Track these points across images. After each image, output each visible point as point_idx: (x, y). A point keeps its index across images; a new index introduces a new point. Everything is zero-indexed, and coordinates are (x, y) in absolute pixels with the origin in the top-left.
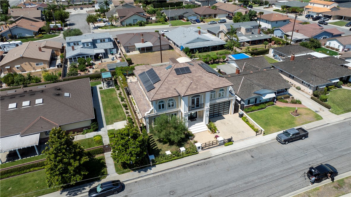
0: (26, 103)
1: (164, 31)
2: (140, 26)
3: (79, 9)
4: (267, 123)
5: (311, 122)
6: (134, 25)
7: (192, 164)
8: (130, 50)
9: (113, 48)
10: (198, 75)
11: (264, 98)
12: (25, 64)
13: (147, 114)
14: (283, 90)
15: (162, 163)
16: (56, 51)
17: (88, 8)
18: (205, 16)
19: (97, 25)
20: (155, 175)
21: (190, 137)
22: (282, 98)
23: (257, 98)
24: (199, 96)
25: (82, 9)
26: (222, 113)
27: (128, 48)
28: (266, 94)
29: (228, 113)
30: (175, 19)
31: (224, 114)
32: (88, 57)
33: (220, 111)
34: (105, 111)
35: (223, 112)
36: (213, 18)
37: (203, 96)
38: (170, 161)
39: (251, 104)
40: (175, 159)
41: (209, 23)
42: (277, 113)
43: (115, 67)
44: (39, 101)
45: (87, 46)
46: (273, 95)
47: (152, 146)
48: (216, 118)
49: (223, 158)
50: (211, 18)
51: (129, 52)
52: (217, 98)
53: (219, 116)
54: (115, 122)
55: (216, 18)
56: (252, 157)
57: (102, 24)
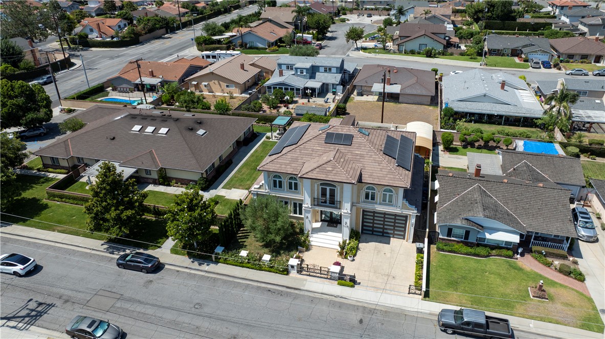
0: (150, 129)
2: (427, 57)
7: (263, 285)
11: (488, 236)
13: (255, 188)
15: (227, 264)
18: (571, 56)
19: (360, 43)
21: (299, 248)
22: (542, 253)
23: (469, 231)
24: (335, 186)
26: (391, 234)
27: (363, 88)
28: (497, 230)
29: (404, 239)
30: (503, 54)
31: (395, 236)
32: (293, 89)
33: (385, 227)
35: (392, 232)
36: (590, 63)
37: (339, 188)
38: (240, 266)
39: (456, 237)
40: (248, 268)
41: (568, 72)
42: (499, 275)
44: (163, 130)
45: (301, 73)
46: (516, 239)
47: (239, 236)
48: (376, 237)
49: (314, 299)
50: (585, 62)
51: (362, 95)
52: (378, 202)
53: (383, 236)
54: (234, 188)
55: (598, 65)
56: (361, 321)
57: (371, 45)
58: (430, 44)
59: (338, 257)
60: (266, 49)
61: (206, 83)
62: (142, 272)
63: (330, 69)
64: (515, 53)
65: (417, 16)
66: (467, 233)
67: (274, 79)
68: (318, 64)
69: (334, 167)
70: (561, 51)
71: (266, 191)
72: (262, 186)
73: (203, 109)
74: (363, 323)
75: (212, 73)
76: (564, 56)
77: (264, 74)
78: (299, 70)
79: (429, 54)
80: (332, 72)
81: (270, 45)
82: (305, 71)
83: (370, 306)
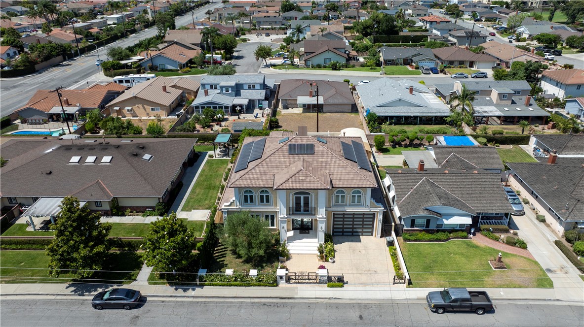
0: (91, 159)
1: (364, 81)
2: (333, 69)
3: (264, 35)
4: (430, 267)
5: (520, 287)
6: (325, 67)
7: (257, 300)
8: (290, 106)
9: (263, 100)
10: (323, 160)
11: (446, 222)
12: (138, 107)
13: (225, 206)
14: (499, 215)
15: (214, 285)
16: (188, 93)
17: (277, 35)
18: (451, 63)
19: (269, 61)
20: (195, 300)
21: (280, 258)
22: (489, 230)
23: (430, 220)
24: (309, 194)
25: (268, 35)
26: (360, 232)
27: (287, 102)
28: (452, 215)
29: (372, 235)
30: (397, 63)
31: (364, 234)
32: (222, 107)
33: (355, 226)
34: (193, 191)
35: (361, 230)
36: (467, 68)
37: (313, 195)
38: (227, 286)
39: (418, 227)
40: (236, 286)
41: (453, 76)
42: (462, 254)
43: (243, 128)
44: (106, 159)
45: (226, 91)
46: (468, 221)
47: (216, 256)
48: (346, 237)
49: (311, 305)
50: (462, 67)
51: (288, 109)
52: (348, 204)
53: (352, 235)
54: (194, 209)
55: (472, 69)
56: (361, 317)
57: (280, 61)
58: (334, 58)
59: (319, 261)
60: (178, 70)
61: (130, 108)
62: (124, 309)
63: (254, 87)
64: (407, 62)
65: (314, 34)
66: (428, 221)
67: (201, 99)
68: (241, 82)
69: (306, 176)
70: (443, 58)
71: (238, 207)
72: (233, 202)
73: (134, 134)
74: (364, 318)
75: (135, 97)
76: (446, 62)
77: (187, 95)
78: (224, 89)
79: (335, 67)
80: (256, 88)
81: (182, 66)
82: (230, 89)
83: (364, 302)
